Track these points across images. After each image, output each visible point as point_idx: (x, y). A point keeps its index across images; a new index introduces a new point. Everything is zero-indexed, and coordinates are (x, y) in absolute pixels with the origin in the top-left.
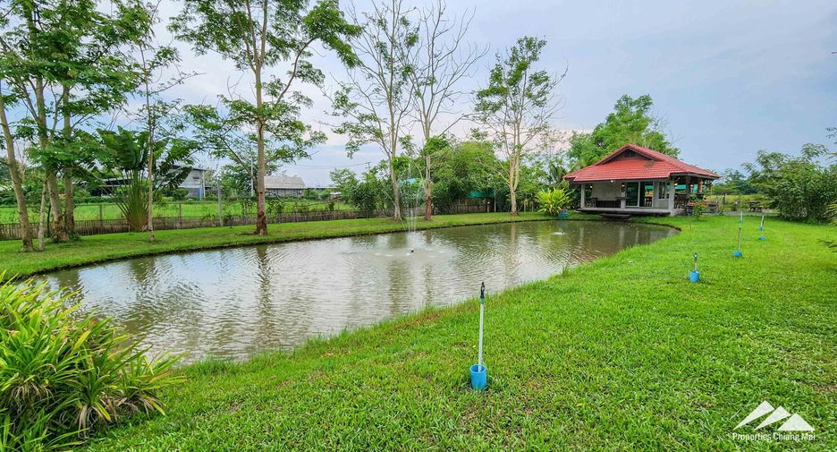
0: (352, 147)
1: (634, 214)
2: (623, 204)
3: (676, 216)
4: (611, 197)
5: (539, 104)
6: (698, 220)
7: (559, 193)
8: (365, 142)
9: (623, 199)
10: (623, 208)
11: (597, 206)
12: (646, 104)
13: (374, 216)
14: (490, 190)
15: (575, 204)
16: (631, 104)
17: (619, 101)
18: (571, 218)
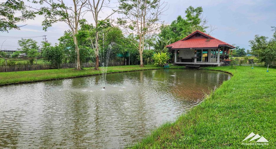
0: (47, 24)
1: (202, 66)
2: (195, 60)
3: (221, 66)
4: (189, 57)
5: (154, 7)
6: (232, 68)
7: (164, 55)
8: (56, 21)
9: (196, 58)
10: (195, 62)
11: (182, 62)
12: (200, 12)
13: (61, 68)
14: (127, 53)
15: (171, 61)
16: (193, 11)
17: (188, 9)
18: (170, 67)
